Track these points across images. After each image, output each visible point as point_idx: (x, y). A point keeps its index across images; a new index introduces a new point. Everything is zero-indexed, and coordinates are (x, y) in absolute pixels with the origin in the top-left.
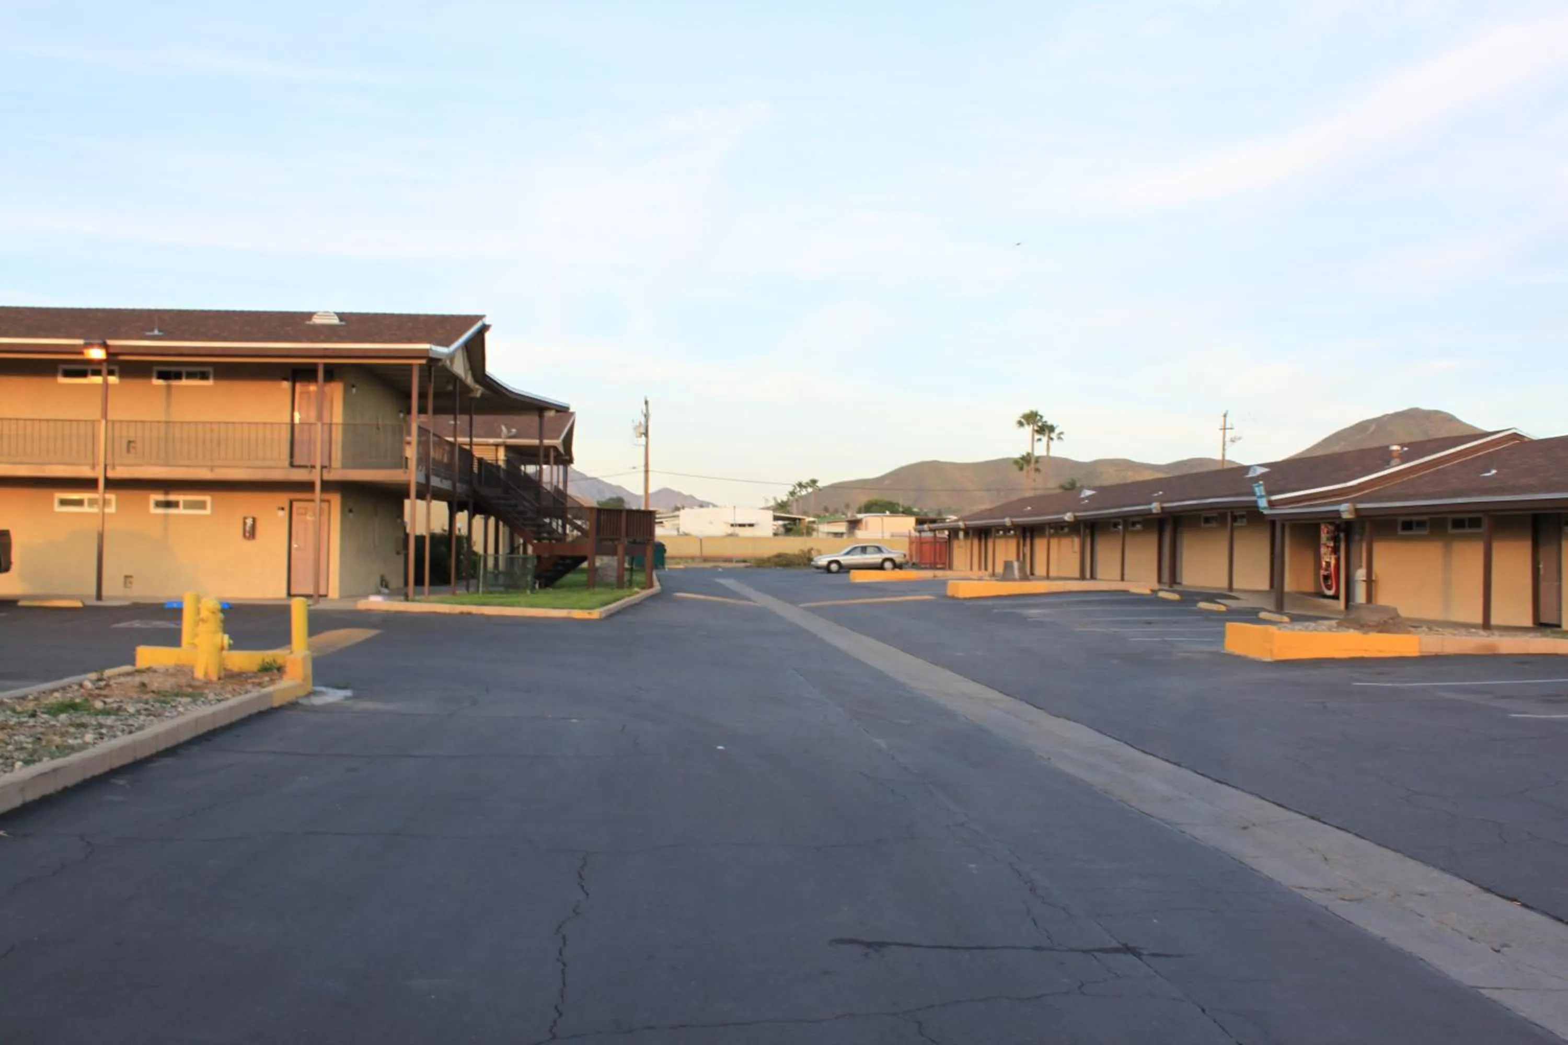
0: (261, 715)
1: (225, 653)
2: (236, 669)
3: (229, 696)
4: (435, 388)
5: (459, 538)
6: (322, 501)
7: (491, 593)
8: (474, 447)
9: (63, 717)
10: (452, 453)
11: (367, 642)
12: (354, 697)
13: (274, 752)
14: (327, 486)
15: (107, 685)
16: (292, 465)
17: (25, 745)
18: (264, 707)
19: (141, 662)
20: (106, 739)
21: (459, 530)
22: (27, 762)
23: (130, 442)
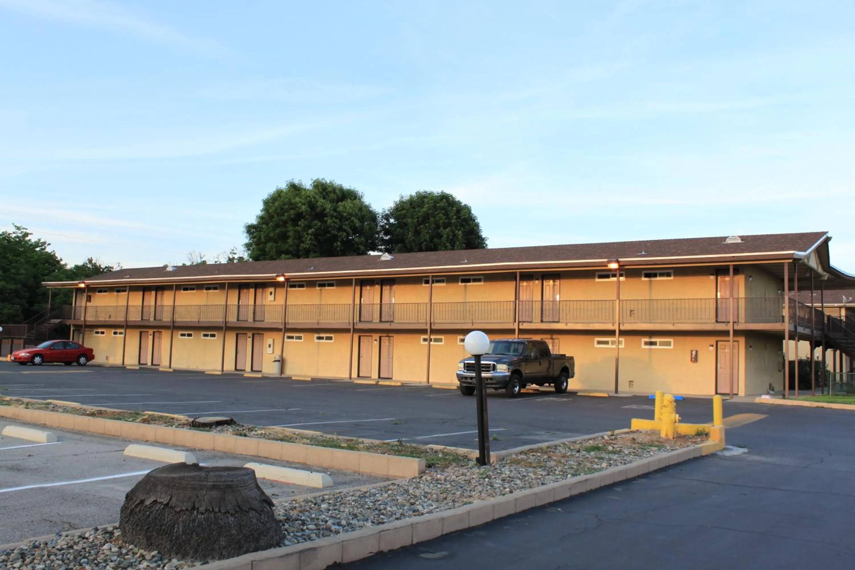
0: (695, 459)
1: (677, 424)
2: (683, 433)
3: (677, 448)
4: (798, 275)
5: (817, 363)
6: (734, 341)
7: (837, 395)
8: (824, 309)
9: (592, 453)
10: (810, 313)
11: (760, 421)
12: (748, 453)
13: (699, 480)
14: (737, 333)
15: (616, 439)
16: (717, 321)
17: (573, 466)
18: (697, 455)
19: (634, 427)
20: (612, 466)
21: (818, 357)
22: (573, 475)
23: (631, 311)
